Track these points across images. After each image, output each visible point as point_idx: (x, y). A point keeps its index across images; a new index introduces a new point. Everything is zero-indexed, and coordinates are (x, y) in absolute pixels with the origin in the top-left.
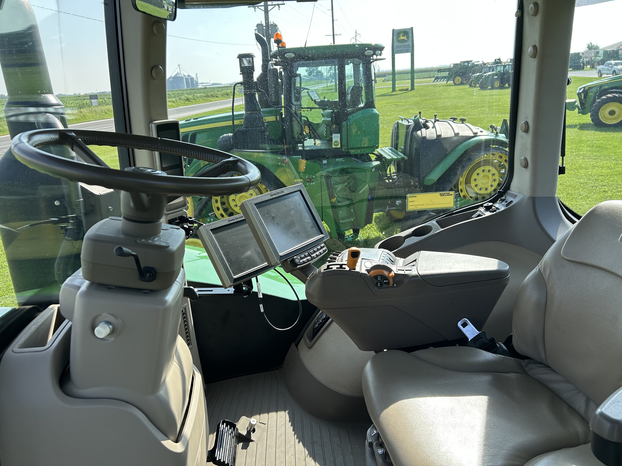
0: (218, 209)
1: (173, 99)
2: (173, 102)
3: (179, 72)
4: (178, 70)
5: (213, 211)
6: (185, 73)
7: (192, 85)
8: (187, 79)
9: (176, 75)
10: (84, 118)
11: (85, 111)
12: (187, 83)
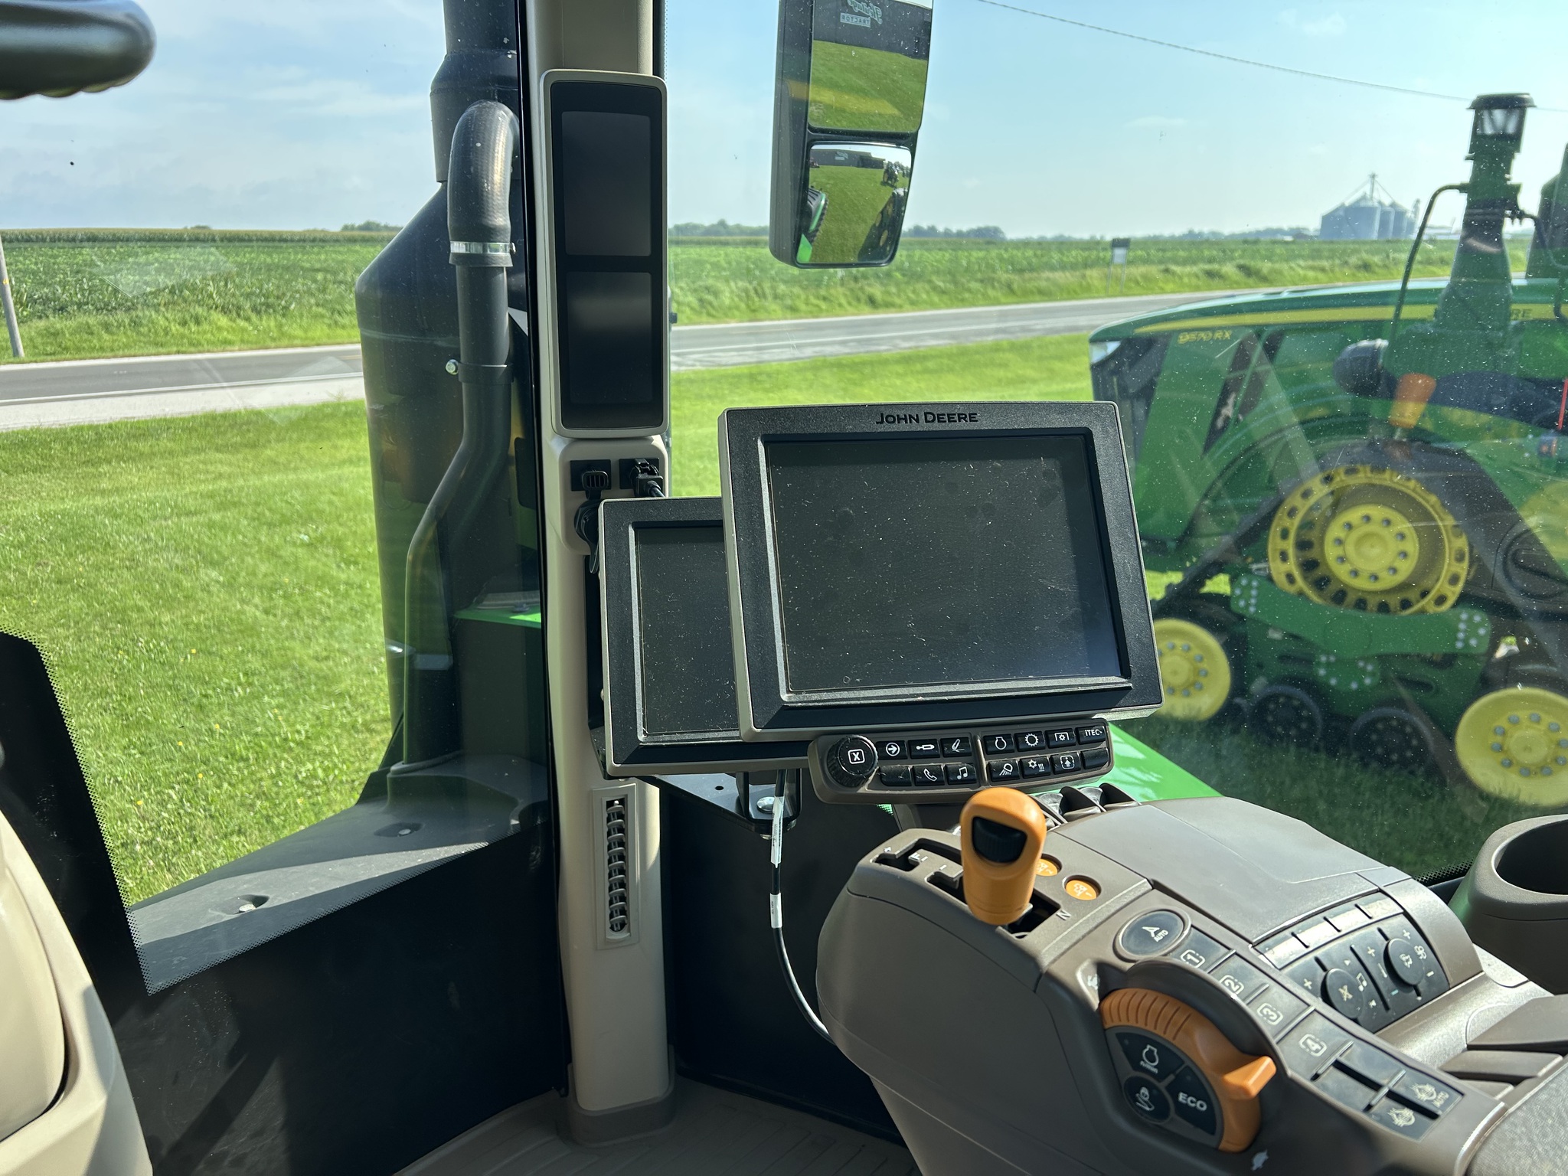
0: (1284, 557)
1: (1326, 264)
2: (1323, 270)
3: (1368, 193)
4: (1367, 189)
5: (1266, 561)
6: (1383, 198)
7: (1398, 229)
8: (1385, 215)
9: (1358, 201)
10: (1086, 290)
11: (1094, 275)
12: (1384, 224)
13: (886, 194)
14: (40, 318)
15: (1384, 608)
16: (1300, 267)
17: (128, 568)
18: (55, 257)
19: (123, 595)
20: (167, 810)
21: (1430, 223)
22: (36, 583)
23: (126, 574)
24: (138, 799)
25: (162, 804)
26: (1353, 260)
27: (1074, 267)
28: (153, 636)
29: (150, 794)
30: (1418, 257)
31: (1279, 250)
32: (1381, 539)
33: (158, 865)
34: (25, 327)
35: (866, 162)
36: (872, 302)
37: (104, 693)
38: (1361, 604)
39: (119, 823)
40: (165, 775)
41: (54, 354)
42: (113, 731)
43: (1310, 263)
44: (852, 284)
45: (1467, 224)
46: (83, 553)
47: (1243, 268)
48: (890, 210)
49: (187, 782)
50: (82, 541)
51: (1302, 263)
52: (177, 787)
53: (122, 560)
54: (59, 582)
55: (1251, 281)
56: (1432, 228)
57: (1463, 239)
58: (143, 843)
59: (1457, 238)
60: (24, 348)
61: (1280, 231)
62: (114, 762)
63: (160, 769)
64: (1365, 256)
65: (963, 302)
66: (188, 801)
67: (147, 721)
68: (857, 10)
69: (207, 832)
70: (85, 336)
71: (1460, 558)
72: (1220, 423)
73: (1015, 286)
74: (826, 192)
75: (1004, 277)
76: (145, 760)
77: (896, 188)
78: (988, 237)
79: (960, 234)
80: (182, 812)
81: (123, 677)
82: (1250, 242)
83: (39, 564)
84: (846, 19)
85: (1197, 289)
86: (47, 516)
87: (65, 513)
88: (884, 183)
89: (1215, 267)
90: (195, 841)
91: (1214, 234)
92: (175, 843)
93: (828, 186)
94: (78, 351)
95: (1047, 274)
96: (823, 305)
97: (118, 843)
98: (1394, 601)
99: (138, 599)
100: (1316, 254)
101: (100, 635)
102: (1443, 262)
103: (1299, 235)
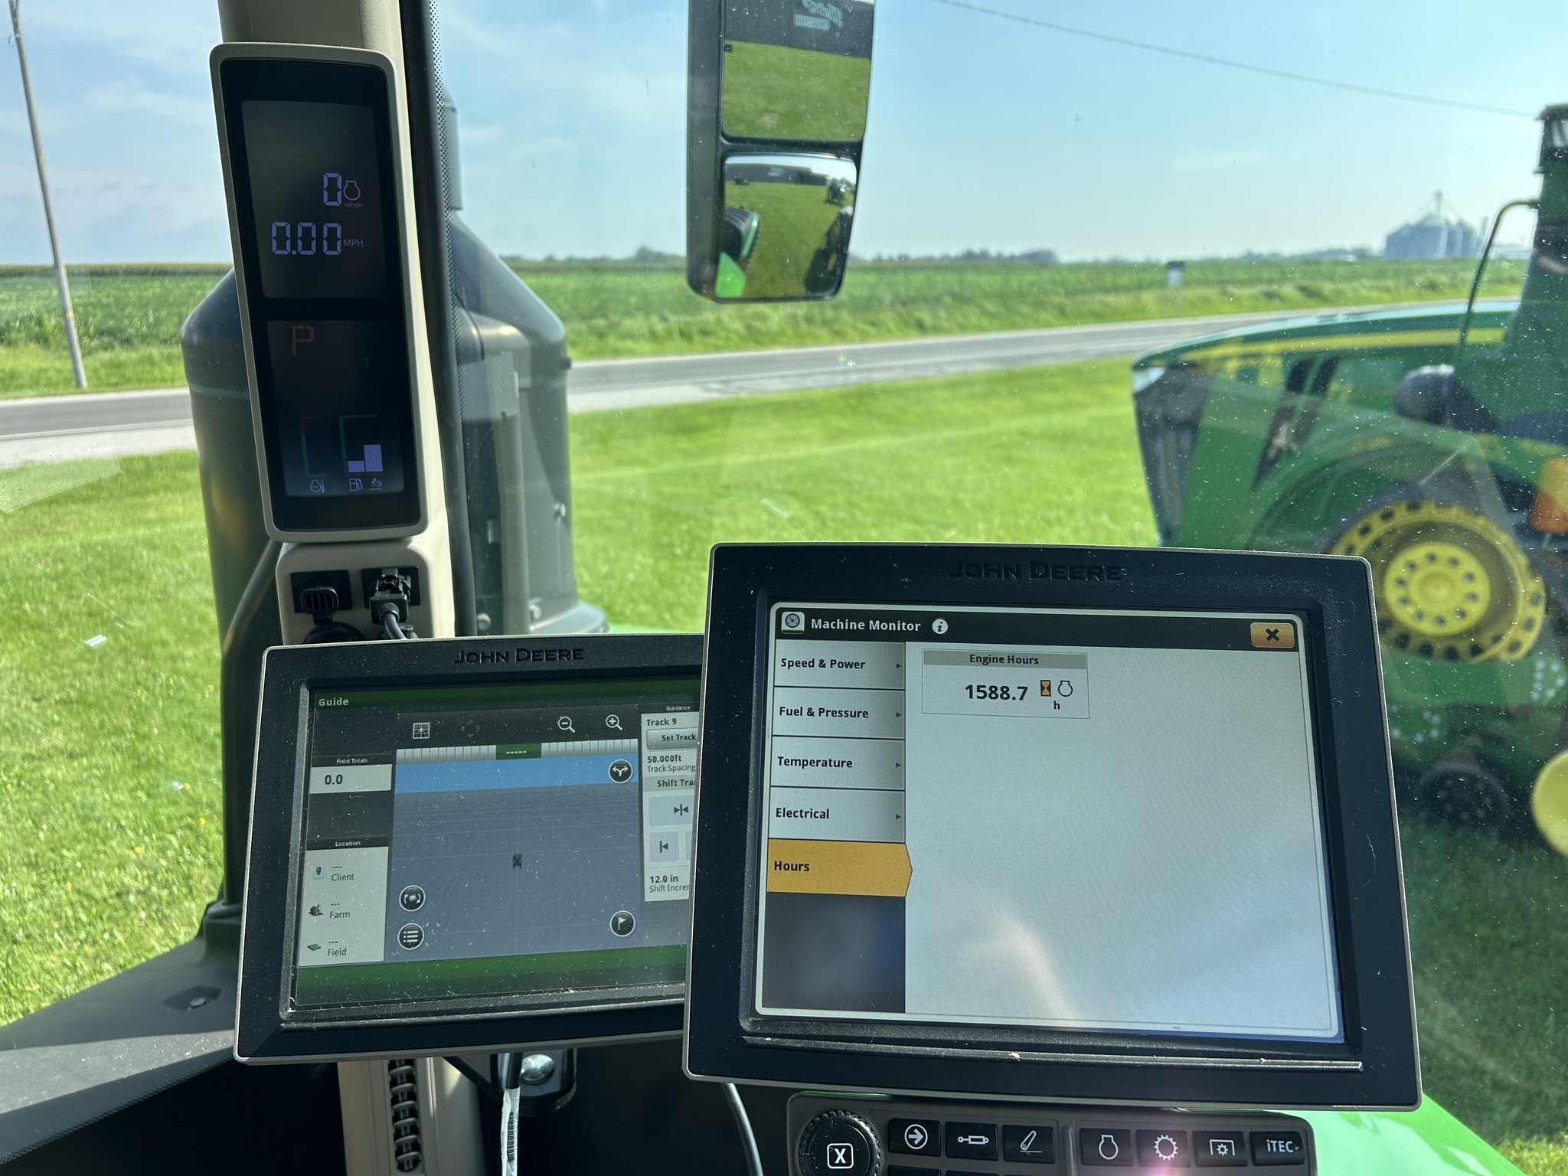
1: (1390, 283)
2: (1387, 290)
3: (1434, 211)
4: (1432, 208)
6: (1450, 215)
7: (1466, 248)
8: (1451, 234)
9: (1423, 221)
10: (1138, 312)
11: (1148, 298)
12: (1451, 244)
13: (831, 214)
14: (106, 349)
15: (1452, 654)
16: (1363, 288)
17: (158, 601)
18: (126, 290)
19: (150, 628)
20: (166, 858)
21: (1497, 240)
22: (67, 616)
23: (156, 607)
24: (138, 845)
25: (162, 850)
26: (1419, 280)
27: (1125, 289)
28: (175, 671)
29: (152, 839)
30: (1486, 277)
31: (1340, 270)
32: (1448, 579)
33: (149, 917)
34: (90, 360)
35: (804, 177)
36: (921, 327)
37: (119, 731)
38: (1426, 650)
39: (116, 871)
40: (169, 819)
41: (116, 385)
42: (123, 771)
43: (1374, 283)
44: (902, 309)
45: (1538, 243)
46: (117, 585)
47: (1304, 290)
48: (837, 231)
49: (189, 827)
50: (118, 573)
51: (1366, 283)
52: (179, 832)
53: (153, 592)
54: (90, 615)
55: (1312, 302)
56: (1499, 246)
57: (1535, 258)
58: (139, 892)
59: (1527, 257)
60: (88, 379)
61: (1343, 252)
62: (120, 805)
63: (164, 813)
64: (1431, 275)
65: (1013, 326)
66: (189, 847)
67: (159, 763)
68: (813, 11)
69: (204, 882)
70: (147, 368)
71: (1534, 602)
72: (1272, 453)
73: (1068, 310)
74: (759, 212)
75: (1056, 300)
76: (151, 802)
77: (842, 206)
78: (1040, 260)
79: (1012, 258)
80: (181, 860)
81: (140, 715)
82: (1311, 263)
83: (72, 597)
84: (800, 21)
85: (1256, 310)
86: (87, 547)
87: (105, 544)
88: (829, 201)
89: (1275, 287)
90: (191, 891)
91: (1274, 255)
92: (171, 893)
93: (761, 205)
94: (141, 382)
95: (1099, 297)
96: (871, 330)
97: (113, 892)
98: (1463, 647)
99: (164, 633)
100: (1380, 274)
101: (123, 671)
102: (1513, 281)
103: (1362, 254)
